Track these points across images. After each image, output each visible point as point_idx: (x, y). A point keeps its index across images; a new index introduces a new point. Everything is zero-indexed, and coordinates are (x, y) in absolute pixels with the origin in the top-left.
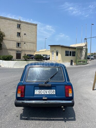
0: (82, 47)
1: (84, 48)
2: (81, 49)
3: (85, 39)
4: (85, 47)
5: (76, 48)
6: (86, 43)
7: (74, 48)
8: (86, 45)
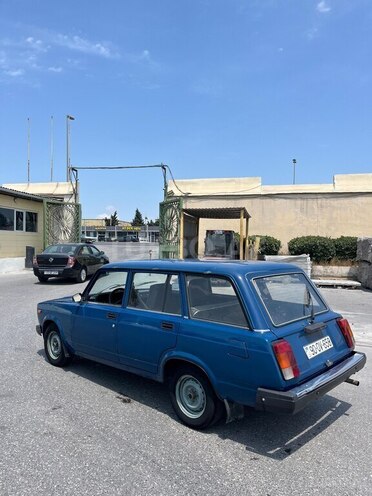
0: (61, 197)
1: (66, 200)
2: (56, 203)
3: (73, 169)
4: (72, 200)
5: (41, 201)
6: (74, 182)
7: (36, 200)
8: (75, 194)
